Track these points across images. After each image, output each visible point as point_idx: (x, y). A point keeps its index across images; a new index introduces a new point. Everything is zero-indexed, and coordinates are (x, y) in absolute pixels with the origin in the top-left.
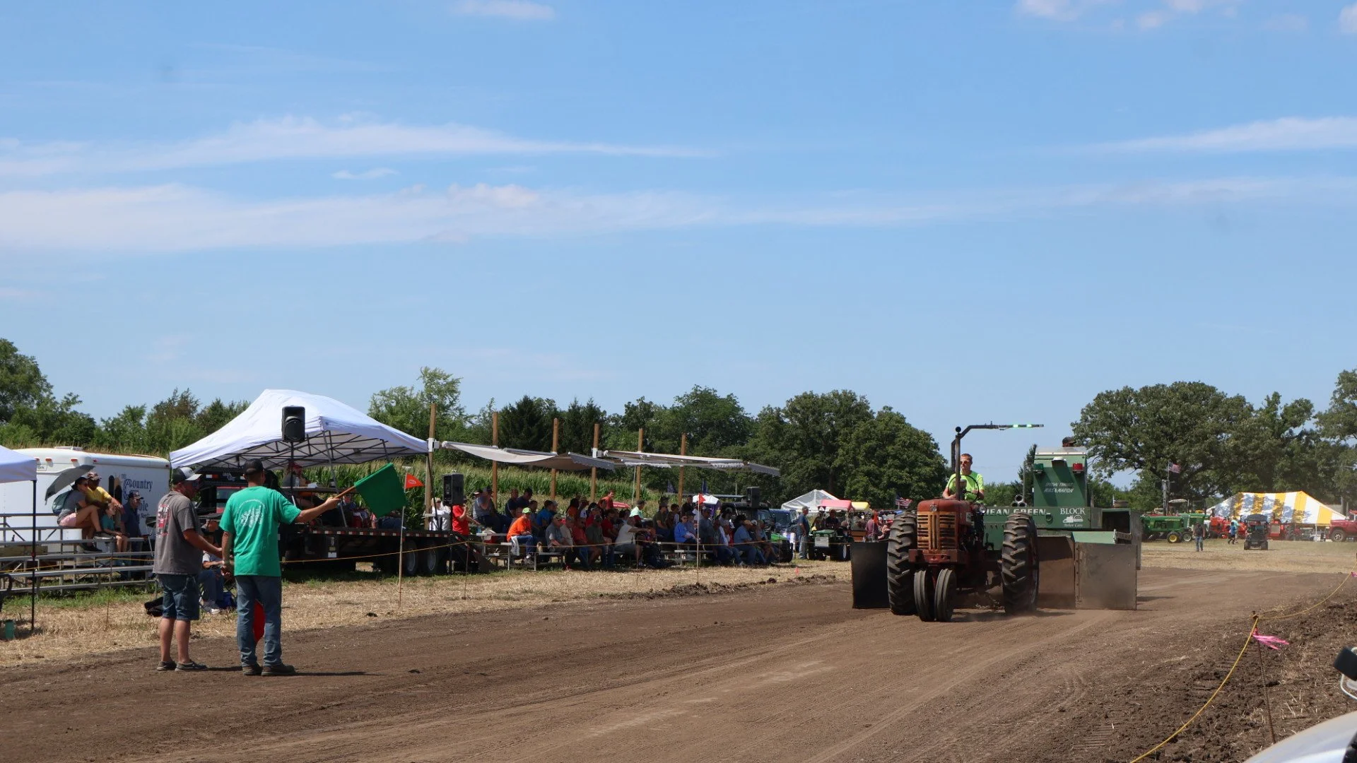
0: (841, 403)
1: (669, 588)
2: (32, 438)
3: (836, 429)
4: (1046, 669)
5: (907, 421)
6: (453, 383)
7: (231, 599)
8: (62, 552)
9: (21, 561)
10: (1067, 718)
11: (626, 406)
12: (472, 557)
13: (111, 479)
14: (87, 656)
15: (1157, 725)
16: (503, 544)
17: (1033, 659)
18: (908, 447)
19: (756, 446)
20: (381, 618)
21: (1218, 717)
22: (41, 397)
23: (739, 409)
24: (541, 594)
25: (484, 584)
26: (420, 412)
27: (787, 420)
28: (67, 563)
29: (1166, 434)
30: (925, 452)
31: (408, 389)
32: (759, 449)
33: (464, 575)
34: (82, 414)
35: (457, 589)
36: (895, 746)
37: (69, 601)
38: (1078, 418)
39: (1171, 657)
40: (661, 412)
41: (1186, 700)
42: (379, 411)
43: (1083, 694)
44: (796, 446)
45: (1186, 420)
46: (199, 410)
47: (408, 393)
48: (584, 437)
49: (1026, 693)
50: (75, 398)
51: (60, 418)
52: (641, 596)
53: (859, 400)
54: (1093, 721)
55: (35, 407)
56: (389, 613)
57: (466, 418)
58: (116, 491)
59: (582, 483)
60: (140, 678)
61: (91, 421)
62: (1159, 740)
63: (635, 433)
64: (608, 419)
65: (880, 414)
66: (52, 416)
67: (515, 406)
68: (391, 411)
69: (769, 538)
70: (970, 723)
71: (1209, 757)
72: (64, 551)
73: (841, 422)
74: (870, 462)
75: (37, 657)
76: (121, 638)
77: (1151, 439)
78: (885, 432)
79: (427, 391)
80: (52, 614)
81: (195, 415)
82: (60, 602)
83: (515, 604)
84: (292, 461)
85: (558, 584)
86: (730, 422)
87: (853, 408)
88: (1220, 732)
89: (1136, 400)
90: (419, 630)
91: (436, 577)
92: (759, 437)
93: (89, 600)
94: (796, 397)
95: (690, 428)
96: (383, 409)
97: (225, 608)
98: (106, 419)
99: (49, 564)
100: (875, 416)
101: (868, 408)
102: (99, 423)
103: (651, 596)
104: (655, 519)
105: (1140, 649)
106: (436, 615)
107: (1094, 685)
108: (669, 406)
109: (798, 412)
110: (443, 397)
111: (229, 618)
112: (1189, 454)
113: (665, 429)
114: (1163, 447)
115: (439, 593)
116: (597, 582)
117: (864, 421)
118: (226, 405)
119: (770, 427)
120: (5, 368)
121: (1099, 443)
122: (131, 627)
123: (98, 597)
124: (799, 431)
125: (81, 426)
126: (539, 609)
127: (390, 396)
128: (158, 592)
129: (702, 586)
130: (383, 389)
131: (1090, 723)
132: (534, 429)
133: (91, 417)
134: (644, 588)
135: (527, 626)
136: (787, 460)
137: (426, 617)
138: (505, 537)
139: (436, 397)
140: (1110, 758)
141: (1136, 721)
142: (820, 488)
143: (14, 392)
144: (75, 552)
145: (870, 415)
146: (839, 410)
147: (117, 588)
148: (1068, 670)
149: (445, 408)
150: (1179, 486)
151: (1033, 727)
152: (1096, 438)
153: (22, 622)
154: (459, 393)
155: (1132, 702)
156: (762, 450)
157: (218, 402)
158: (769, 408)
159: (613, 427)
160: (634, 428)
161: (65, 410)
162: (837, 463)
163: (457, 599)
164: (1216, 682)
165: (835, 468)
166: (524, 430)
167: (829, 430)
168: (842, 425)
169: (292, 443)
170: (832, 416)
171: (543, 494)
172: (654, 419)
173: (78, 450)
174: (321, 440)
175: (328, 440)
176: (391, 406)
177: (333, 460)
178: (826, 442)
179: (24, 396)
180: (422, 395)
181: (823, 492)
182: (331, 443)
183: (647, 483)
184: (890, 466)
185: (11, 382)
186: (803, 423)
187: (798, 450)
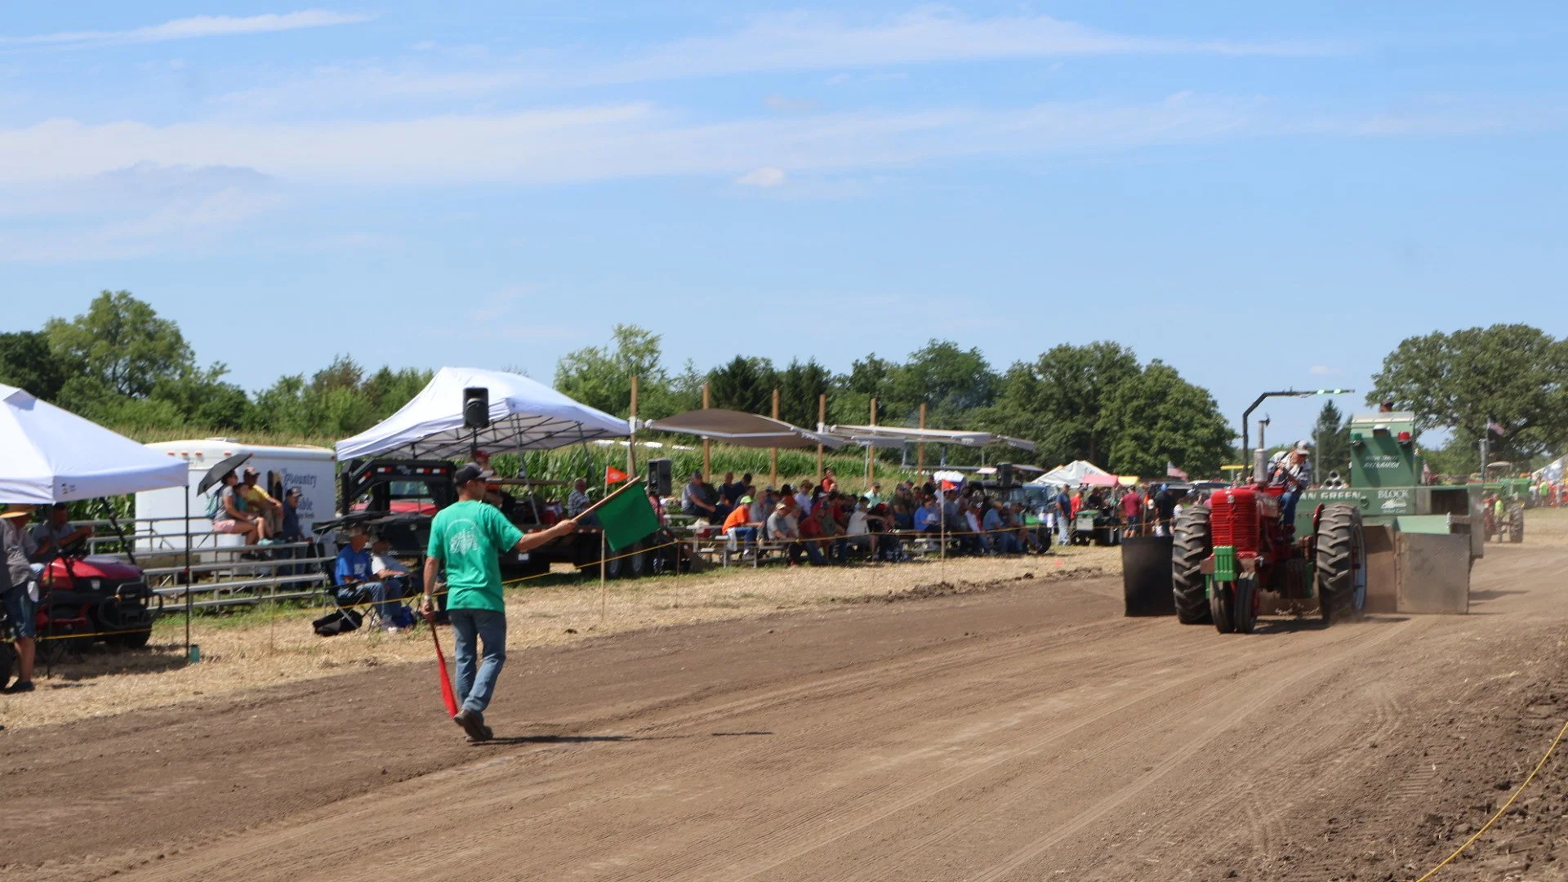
0: (1103, 357)
1: (910, 588)
2: (175, 415)
3: (1098, 386)
4: (1352, 692)
5: (1180, 376)
6: (652, 341)
7: (411, 615)
8: (216, 562)
9: (172, 574)
10: (1379, 755)
11: (854, 364)
12: (683, 554)
13: (270, 475)
14: (251, 691)
15: (1486, 767)
16: (718, 537)
17: (1336, 678)
18: (1182, 406)
19: (1004, 408)
20: (582, 635)
21: (1557, 754)
22: (183, 366)
23: (983, 365)
24: (763, 598)
25: (697, 587)
26: (616, 376)
27: (1040, 377)
28: (221, 573)
29: (1484, 386)
30: (1202, 411)
31: (598, 348)
32: (1008, 412)
33: (675, 575)
34: (230, 385)
35: (667, 594)
36: (1182, 795)
37: (226, 619)
38: (1380, 369)
39: (1498, 674)
40: (894, 371)
41: (1518, 732)
42: (568, 377)
43: (1397, 724)
44: (1052, 407)
45: (1507, 369)
46: (364, 378)
47: (600, 355)
48: (805, 402)
49: (1331, 723)
50: (222, 367)
51: (206, 390)
52: (878, 599)
53: (1123, 352)
54: (1411, 760)
55: (177, 377)
56: (591, 629)
57: (669, 382)
58: (275, 488)
59: (804, 460)
60: (312, 718)
61: (242, 393)
62: (1490, 786)
63: (863, 395)
64: (833, 379)
65: (1149, 369)
66: (198, 389)
67: (726, 368)
68: (585, 378)
69: (1025, 524)
70: (1265, 764)
71: (1548, 809)
72: (219, 559)
73: (1104, 378)
74: (1137, 423)
75: (196, 693)
76: (289, 667)
77: (1467, 392)
78: (1154, 389)
79: (622, 351)
80: (209, 635)
81: (359, 384)
82: (216, 620)
83: (735, 613)
84: (474, 446)
85: (782, 585)
86: (975, 381)
87: (1118, 361)
88: (1561, 775)
89: (1448, 347)
90: (627, 650)
91: (643, 579)
92: (1008, 397)
93: (250, 617)
94: (1051, 350)
95: (928, 388)
96: (573, 373)
97: (404, 626)
98: (258, 392)
99: (204, 575)
100: (1143, 370)
101: (1134, 361)
102: (252, 398)
103: (890, 599)
104: (892, 504)
105: (1461, 662)
106: (644, 631)
107: (1409, 711)
108: (903, 364)
109: (1053, 367)
110: (642, 357)
111: (409, 638)
112: (1510, 409)
113: (898, 389)
114: (1479, 400)
115: (648, 600)
116: (827, 581)
117: (1131, 376)
118: (395, 371)
119: (1020, 385)
120: (142, 334)
121: (1404, 398)
122: (299, 652)
123: (259, 614)
124: (1055, 390)
125: (230, 399)
126: (761, 619)
127: (579, 359)
128: (327, 605)
129: (948, 585)
130: (571, 351)
131: (1408, 762)
132: (749, 394)
133: (242, 388)
134: (882, 590)
135: (751, 641)
136: (1041, 423)
137: (633, 633)
138: (721, 530)
139: (634, 358)
140: (1433, 812)
141: (1461, 761)
142: (1080, 459)
143: (153, 362)
144: (232, 561)
145: (1136, 370)
146: (1101, 364)
147: (280, 601)
148: (1379, 691)
149: (640, 370)
150: (1500, 446)
151: (1340, 768)
152: (1402, 392)
153: (174, 647)
154: (660, 352)
155: (1455, 735)
156: (1013, 413)
157: (386, 369)
158: (1019, 364)
159: (839, 388)
160: (863, 389)
161: (211, 382)
162: (1099, 426)
163: (667, 607)
164: (1553, 708)
165: (1096, 432)
166: (737, 394)
167: (1090, 388)
168: (1105, 381)
169: (475, 428)
170: (1092, 370)
171: (761, 473)
172: (885, 380)
173: (232, 442)
174: (508, 424)
175: (515, 424)
176: (582, 371)
177: (522, 445)
178: (1086, 401)
179: (165, 364)
180: (618, 357)
181: (1085, 464)
182: (519, 427)
183: (880, 453)
184: (1161, 429)
185: (149, 350)
186: (1059, 380)
187: (1054, 411)
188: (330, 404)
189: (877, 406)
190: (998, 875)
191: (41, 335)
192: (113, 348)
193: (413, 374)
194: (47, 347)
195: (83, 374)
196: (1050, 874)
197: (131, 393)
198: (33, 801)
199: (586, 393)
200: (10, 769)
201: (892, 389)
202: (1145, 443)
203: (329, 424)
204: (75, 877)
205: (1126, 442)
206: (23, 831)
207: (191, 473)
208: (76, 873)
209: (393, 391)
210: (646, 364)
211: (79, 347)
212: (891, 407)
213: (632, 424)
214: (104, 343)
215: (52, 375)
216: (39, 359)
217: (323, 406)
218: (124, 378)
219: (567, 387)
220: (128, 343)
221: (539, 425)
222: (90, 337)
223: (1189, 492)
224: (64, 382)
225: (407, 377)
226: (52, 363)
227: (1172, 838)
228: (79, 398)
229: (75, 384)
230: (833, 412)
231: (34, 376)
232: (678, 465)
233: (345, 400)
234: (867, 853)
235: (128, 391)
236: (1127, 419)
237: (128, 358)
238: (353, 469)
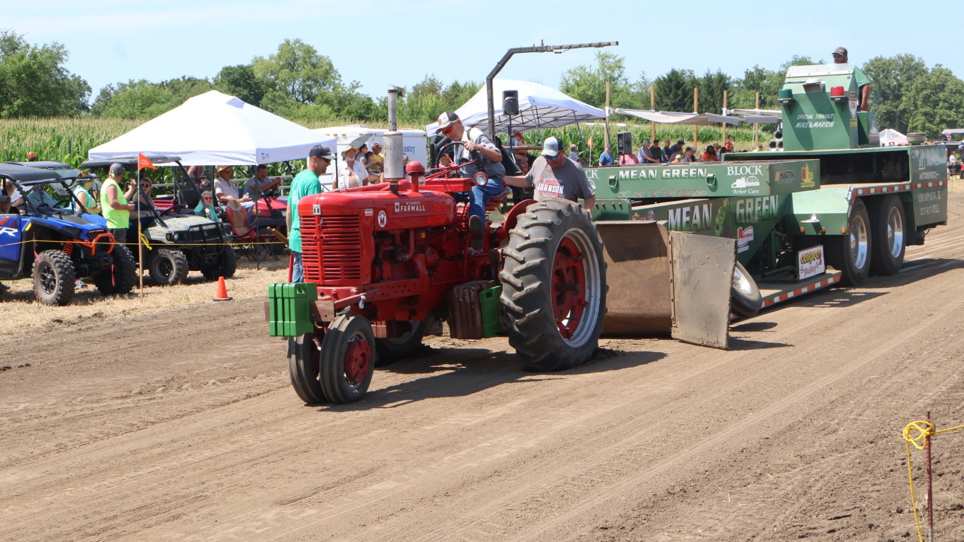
0: (904, 63)
2: (330, 114)
3: (901, 82)
5: (953, 74)
6: (619, 61)
11: (745, 72)
18: (955, 93)
22: (334, 84)
26: (597, 83)
31: (586, 66)
34: (363, 94)
36: (952, 330)
40: (771, 76)
42: (568, 84)
46: (443, 88)
47: (588, 70)
48: (716, 96)
50: (357, 84)
51: (349, 98)
53: (917, 60)
55: (331, 91)
57: (631, 86)
59: (715, 132)
61: (370, 99)
63: (752, 91)
64: (733, 82)
65: (933, 70)
66: (344, 98)
67: (666, 76)
68: (578, 84)
73: (904, 77)
74: (927, 105)
78: (937, 83)
79: (601, 68)
81: (441, 92)
84: (510, 127)
87: (913, 66)
94: (870, 60)
96: (571, 82)
98: (380, 98)
100: (930, 71)
101: (924, 65)
102: (376, 102)
108: (776, 71)
109: (872, 71)
110: (613, 71)
113: (774, 87)
117: (922, 76)
118: (462, 84)
120: (309, 65)
124: (873, 85)
125: (363, 103)
127: (574, 73)
130: (570, 69)
132: (680, 92)
133: (369, 96)
139: (608, 72)
142: (890, 128)
143: (316, 81)
145: (925, 72)
146: (903, 68)
149: (612, 79)
154: (624, 68)
157: (456, 83)
159: (737, 88)
160: (751, 87)
161: (351, 93)
162: (901, 107)
165: (901, 111)
166: (673, 92)
167: (895, 83)
168: (905, 79)
169: (510, 116)
170: (897, 72)
171: (688, 140)
172: (766, 81)
173: (363, 127)
174: (530, 112)
175: (535, 112)
176: (576, 80)
177: (539, 126)
178: (893, 91)
179: (323, 83)
180: (598, 71)
181: (892, 130)
182: (537, 114)
183: (763, 127)
184: (941, 108)
185: (314, 74)
186: (876, 80)
187: (872, 99)
188: (423, 104)
189: (760, 98)
190: (835, 379)
191: (249, 67)
192: (292, 74)
193: (473, 84)
194: (253, 74)
195: (275, 90)
196: (868, 378)
197: (304, 101)
198: (251, 340)
199: (579, 94)
200: (237, 322)
201: (770, 87)
202: (931, 117)
203: (422, 116)
204: (275, 384)
205: (918, 117)
206: (245, 358)
207: (338, 147)
208: (276, 382)
209: (461, 96)
210: (616, 76)
211: (272, 73)
212: (769, 98)
213: (607, 111)
214: (287, 70)
215: (256, 91)
216: (248, 81)
217: (419, 105)
218: (299, 92)
219: (567, 91)
220: (301, 70)
221: (549, 113)
222: (278, 67)
223: (960, 147)
224: (263, 95)
225: (470, 87)
226: (256, 84)
227: (945, 356)
228: (273, 104)
229: (270, 96)
230: (732, 103)
231: (246, 92)
232: (636, 137)
233: (432, 102)
234: (753, 366)
235: (302, 100)
236: (919, 103)
237: (301, 79)
238: (436, 142)
